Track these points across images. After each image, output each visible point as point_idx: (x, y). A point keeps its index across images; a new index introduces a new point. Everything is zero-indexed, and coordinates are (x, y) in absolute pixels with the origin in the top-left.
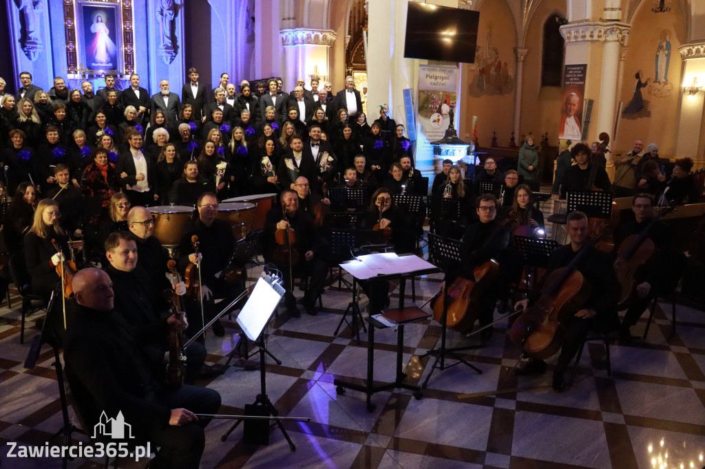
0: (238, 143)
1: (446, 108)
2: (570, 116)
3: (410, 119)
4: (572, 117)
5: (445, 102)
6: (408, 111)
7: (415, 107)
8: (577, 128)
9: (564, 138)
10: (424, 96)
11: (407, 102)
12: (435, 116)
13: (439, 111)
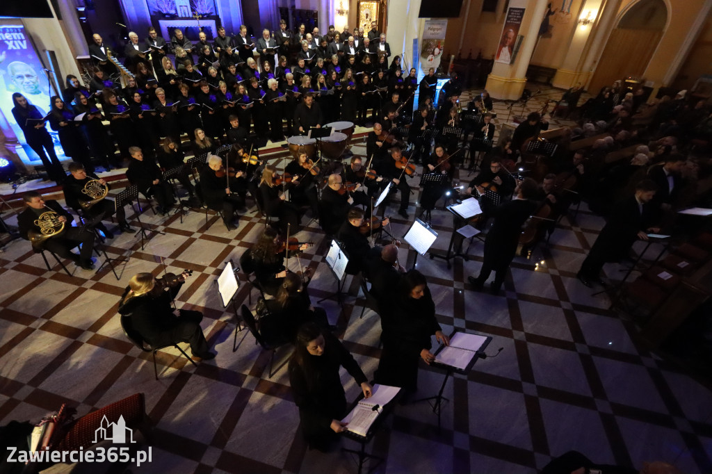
0: (322, 85)
1: (437, 50)
2: (505, 46)
3: (415, 61)
4: (507, 47)
5: (438, 47)
6: (415, 54)
7: (419, 50)
8: (509, 54)
9: (499, 61)
10: (425, 43)
11: (415, 48)
12: (430, 57)
13: (433, 53)
